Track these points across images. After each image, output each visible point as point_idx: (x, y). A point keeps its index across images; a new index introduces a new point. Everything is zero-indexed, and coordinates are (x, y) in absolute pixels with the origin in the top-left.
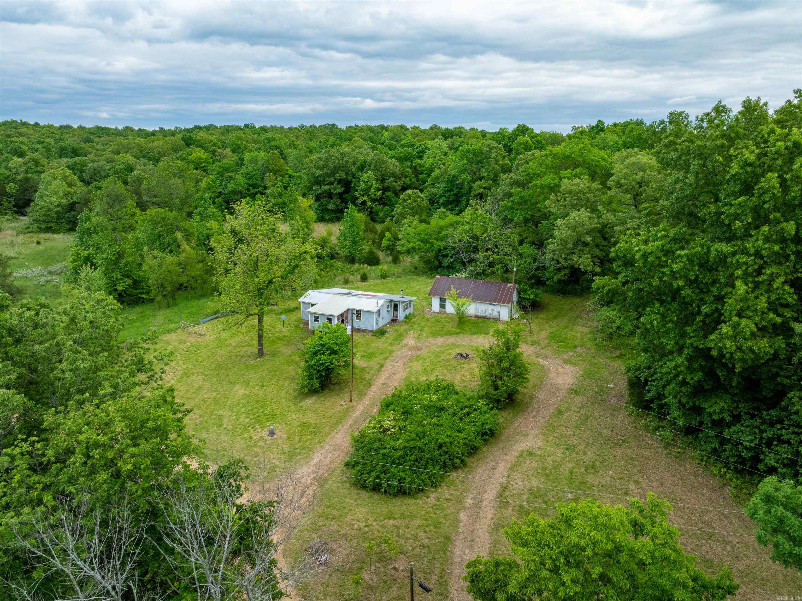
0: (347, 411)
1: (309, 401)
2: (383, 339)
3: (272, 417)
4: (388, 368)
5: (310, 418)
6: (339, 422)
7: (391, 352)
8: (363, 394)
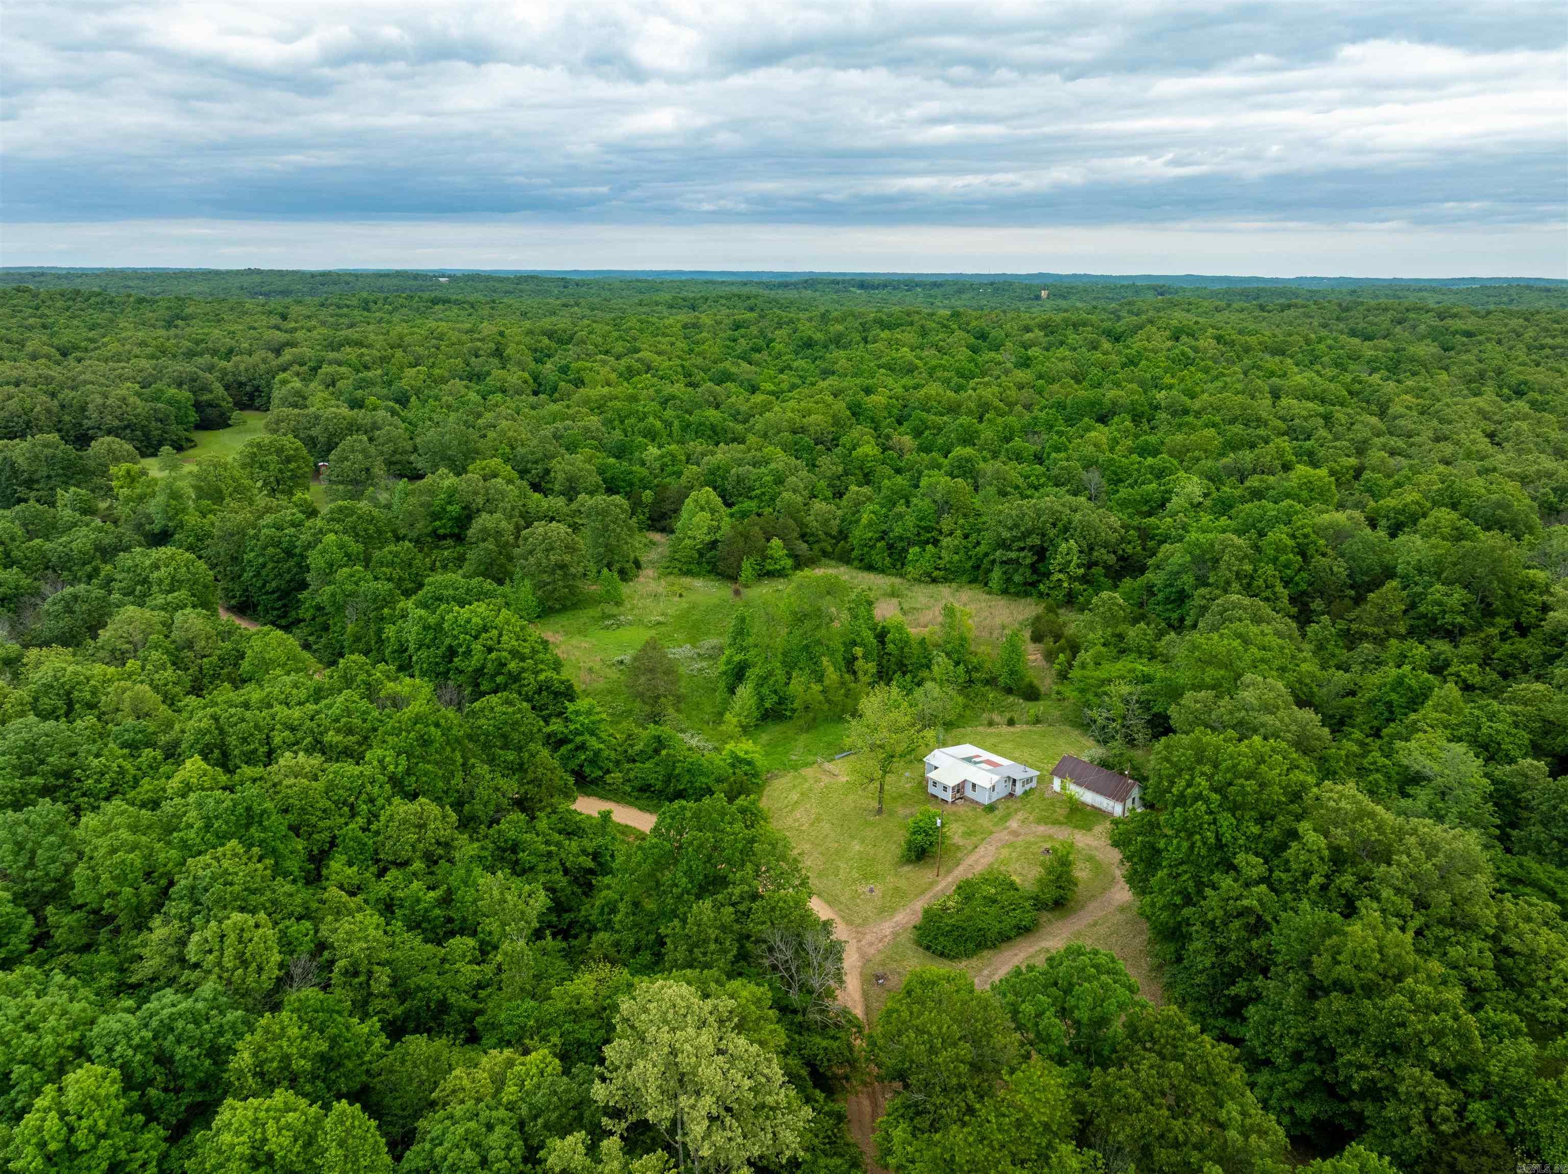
0: (932, 884)
1: (906, 868)
2: (991, 816)
3: (875, 876)
4: (981, 850)
5: (903, 884)
6: (923, 893)
7: (992, 833)
8: (949, 872)
